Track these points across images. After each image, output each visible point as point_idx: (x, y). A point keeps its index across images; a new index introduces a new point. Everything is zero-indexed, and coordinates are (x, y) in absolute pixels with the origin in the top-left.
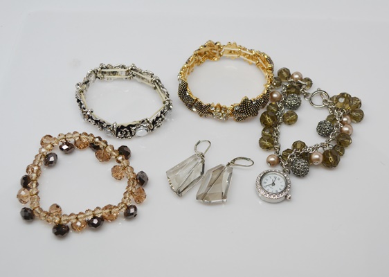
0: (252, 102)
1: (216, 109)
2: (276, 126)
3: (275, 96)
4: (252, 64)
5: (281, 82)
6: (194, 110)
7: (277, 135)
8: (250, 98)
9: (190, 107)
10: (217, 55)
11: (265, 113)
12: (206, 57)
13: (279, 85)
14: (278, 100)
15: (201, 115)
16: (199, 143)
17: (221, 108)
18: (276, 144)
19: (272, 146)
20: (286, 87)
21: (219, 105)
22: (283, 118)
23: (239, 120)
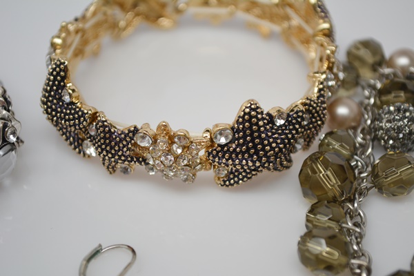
0: (271, 119)
1: (155, 141)
2: (352, 201)
3: (342, 111)
4: (269, 36)
5: (358, 76)
6: (91, 151)
7: (355, 225)
8: (267, 107)
9: (77, 144)
10: (169, 10)
11: (313, 159)
12: (137, 15)
13: (353, 81)
14: (353, 124)
15: (112, 169)
16: (96, 253)
17: (171, 139)
18: (355, 255)
19: (343, 260)
20: (373, 87)
21: (164, 128)
22: (374, 175)
23: (231, 180)
